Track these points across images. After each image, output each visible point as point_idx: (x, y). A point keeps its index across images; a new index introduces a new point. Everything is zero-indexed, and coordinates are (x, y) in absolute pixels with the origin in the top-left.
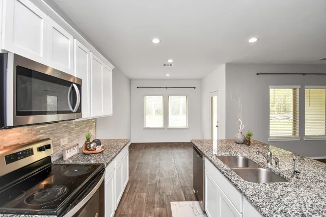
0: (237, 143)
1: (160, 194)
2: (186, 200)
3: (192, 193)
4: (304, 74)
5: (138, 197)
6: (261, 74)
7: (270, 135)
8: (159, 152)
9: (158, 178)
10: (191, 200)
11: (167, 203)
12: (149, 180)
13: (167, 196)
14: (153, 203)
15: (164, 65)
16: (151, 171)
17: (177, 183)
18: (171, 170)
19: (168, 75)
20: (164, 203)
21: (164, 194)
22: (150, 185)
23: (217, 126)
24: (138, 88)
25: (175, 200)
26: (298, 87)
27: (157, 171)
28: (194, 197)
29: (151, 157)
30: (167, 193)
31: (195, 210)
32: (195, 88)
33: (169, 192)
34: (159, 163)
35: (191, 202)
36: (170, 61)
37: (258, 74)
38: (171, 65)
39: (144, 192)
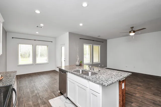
0: (77, 66)
1: (40, 99)
2: (56, 97)
3: (58, 93)
4: (93, 41)
5: (27, 105)
6: (81, 39)
7: (84, 63)
8: (32, 79)
9: (36, 92)
10: (59, 96)
11: (47, 102)
12: (30, 94)
13: (46, 98)
14: (38, 104)
15: (37, 27)
16: (30, 89)
17: (49, 91)
18: (43, 86)
19: (37, 33)
20: (45, 102)
21: (43, 98)
22: (32, 97)
23: (65, 61)
24: (13, 38)
25: (51, 99)
26: (92, 45)
27: (35, 89)
28: (60, 94)
29: (27, 82)
30: (45, 97)
31: (62, 99)
32: (52, 42)
33: (46, 96)
34: (34, 85)
35: (59, 97)
36: (42, 25)
37: (80, 39)
38: (41, 27)
39: (30, 101)
